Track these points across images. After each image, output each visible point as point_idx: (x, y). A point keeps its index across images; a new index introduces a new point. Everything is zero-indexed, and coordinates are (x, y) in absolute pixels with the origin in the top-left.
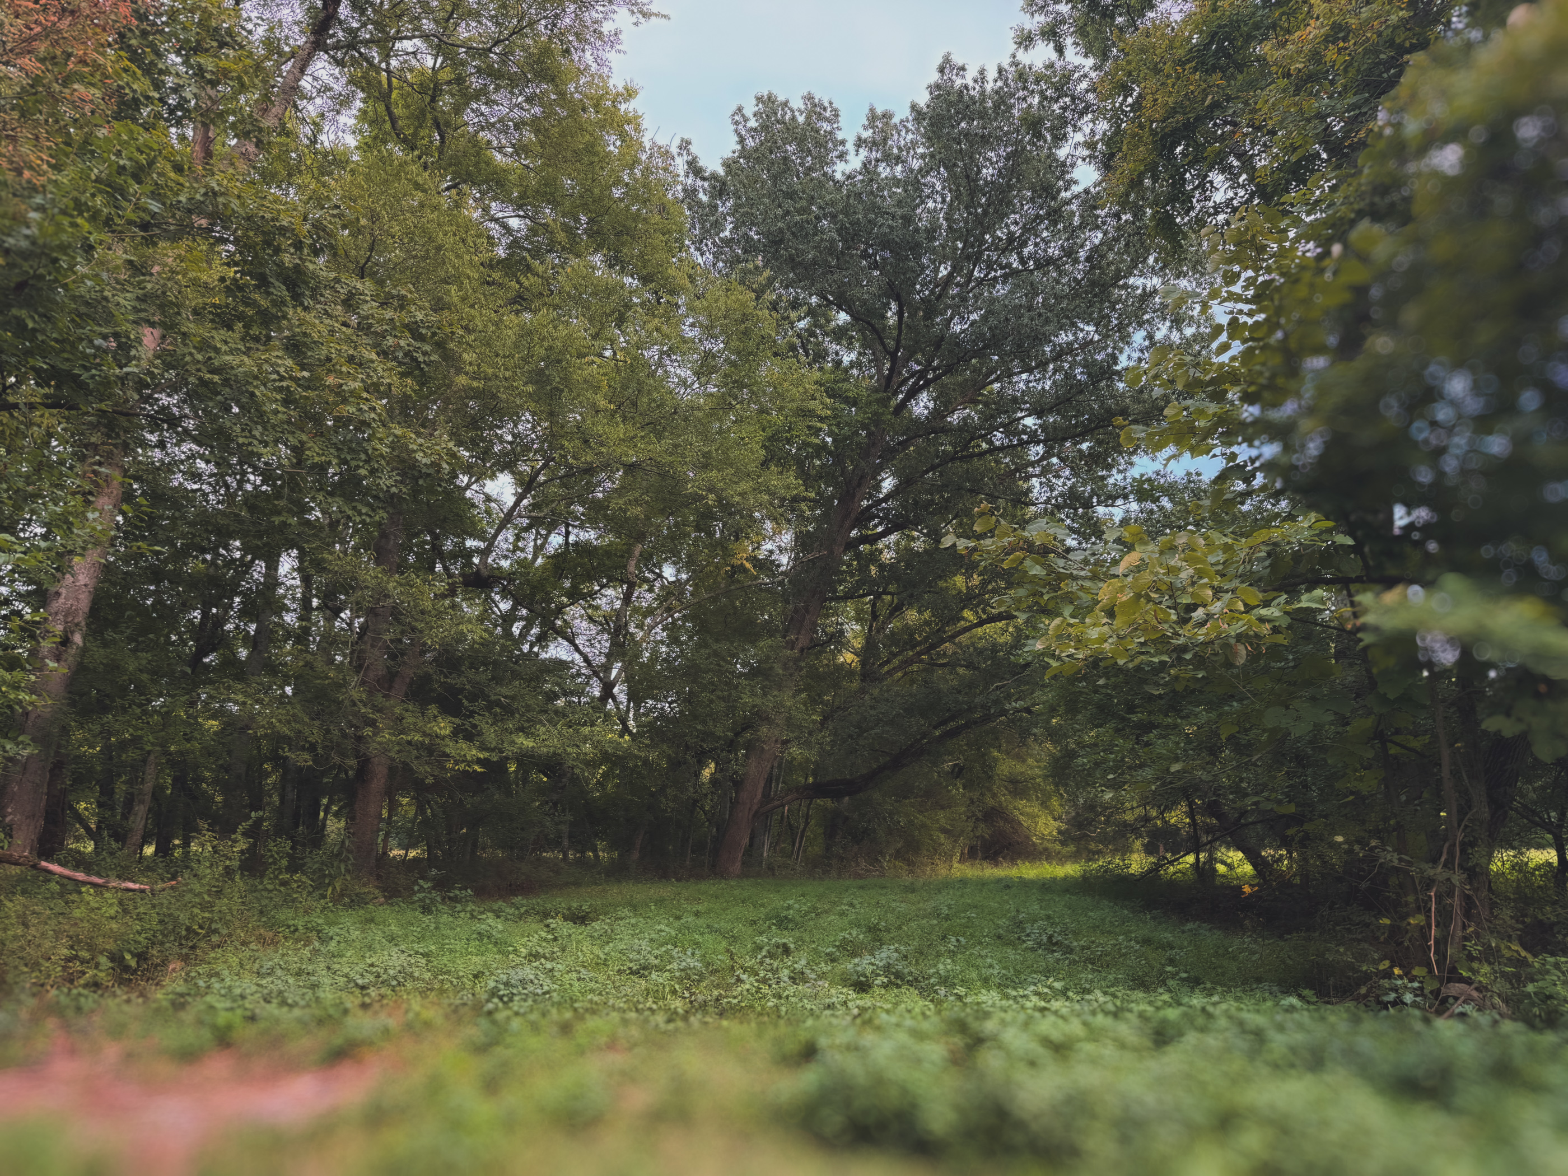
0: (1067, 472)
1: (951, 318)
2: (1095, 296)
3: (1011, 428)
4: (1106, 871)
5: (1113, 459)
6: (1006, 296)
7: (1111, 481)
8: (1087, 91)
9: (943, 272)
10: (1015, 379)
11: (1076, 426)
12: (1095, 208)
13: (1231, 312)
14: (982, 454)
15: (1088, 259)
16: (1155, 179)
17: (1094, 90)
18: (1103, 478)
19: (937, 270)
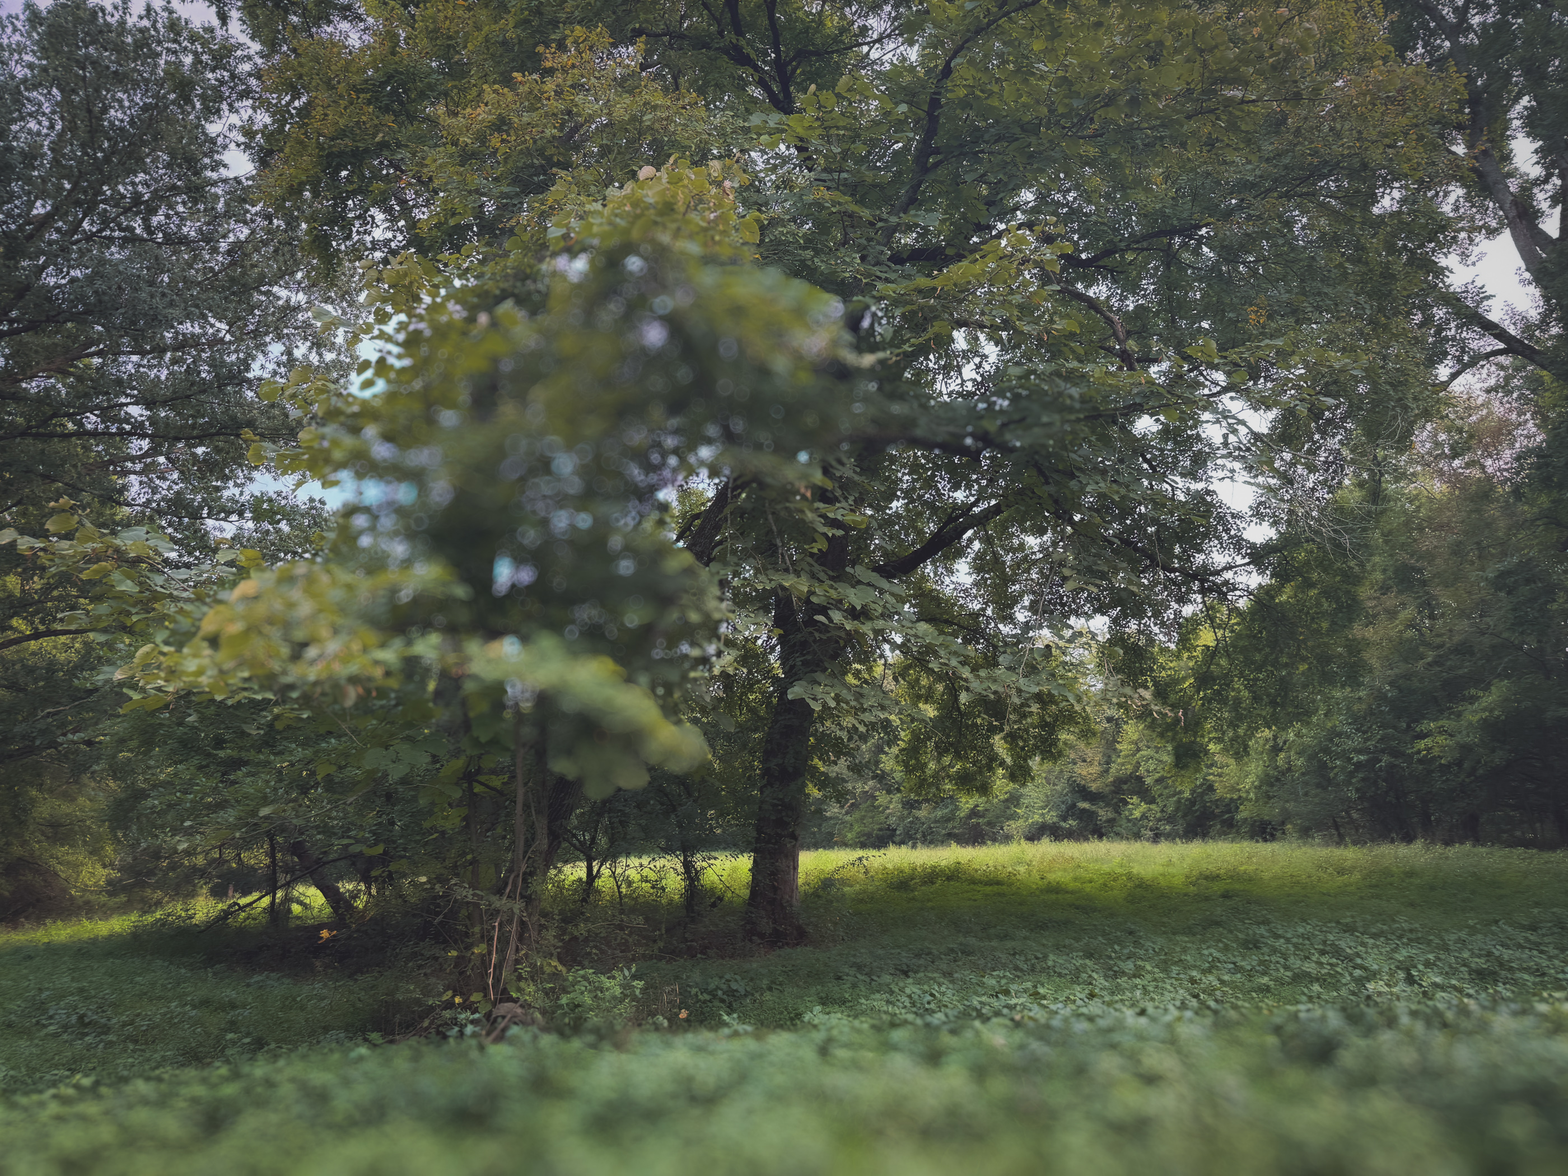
0: (175, 476)
1: (44, 267)
2: (234, 293)
3: (108, 413)
4: (163, 925)
5: (231, 471)
6: (122, 261)
7: (226, 493)
8: (250, 75)
9: (39, 209)
10: (122, 358)
11: (193, 427)
12: (244, 201)
13: (380, 351)
14: (68, 436)
15: (229, 252)
16: (316, 194)
17: (259, 77)
18: (218, 489)
19: (31, 205)
